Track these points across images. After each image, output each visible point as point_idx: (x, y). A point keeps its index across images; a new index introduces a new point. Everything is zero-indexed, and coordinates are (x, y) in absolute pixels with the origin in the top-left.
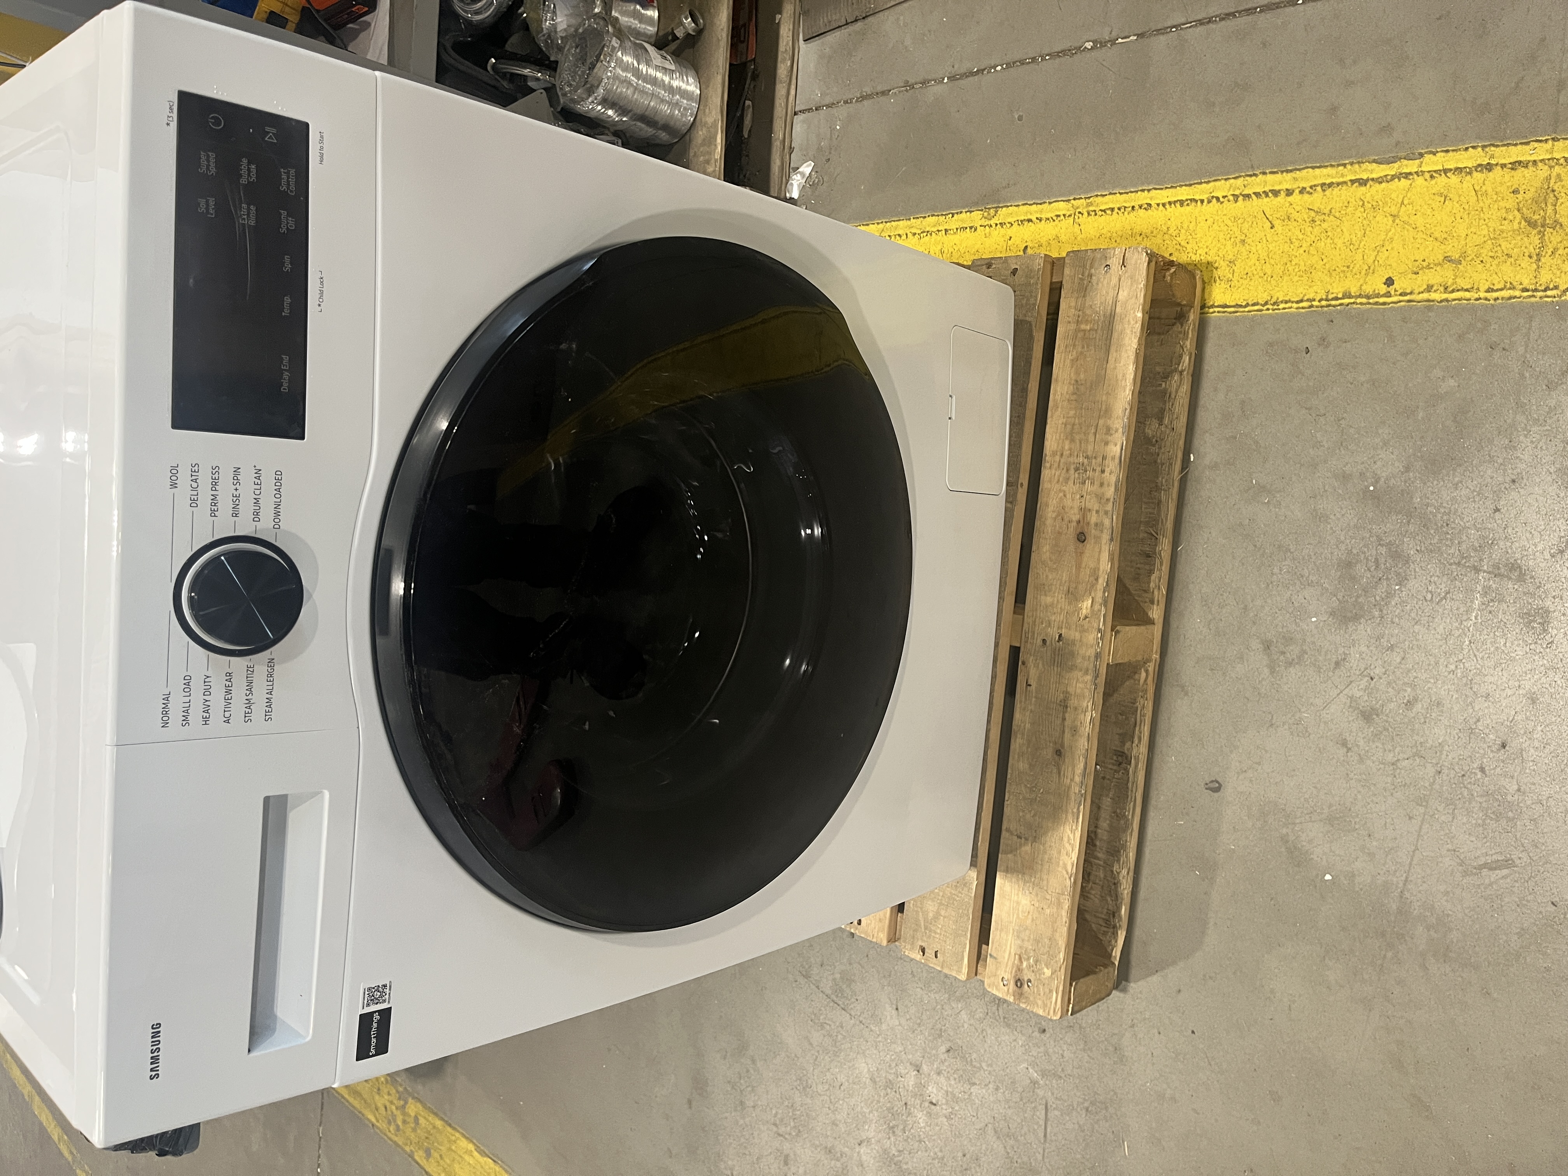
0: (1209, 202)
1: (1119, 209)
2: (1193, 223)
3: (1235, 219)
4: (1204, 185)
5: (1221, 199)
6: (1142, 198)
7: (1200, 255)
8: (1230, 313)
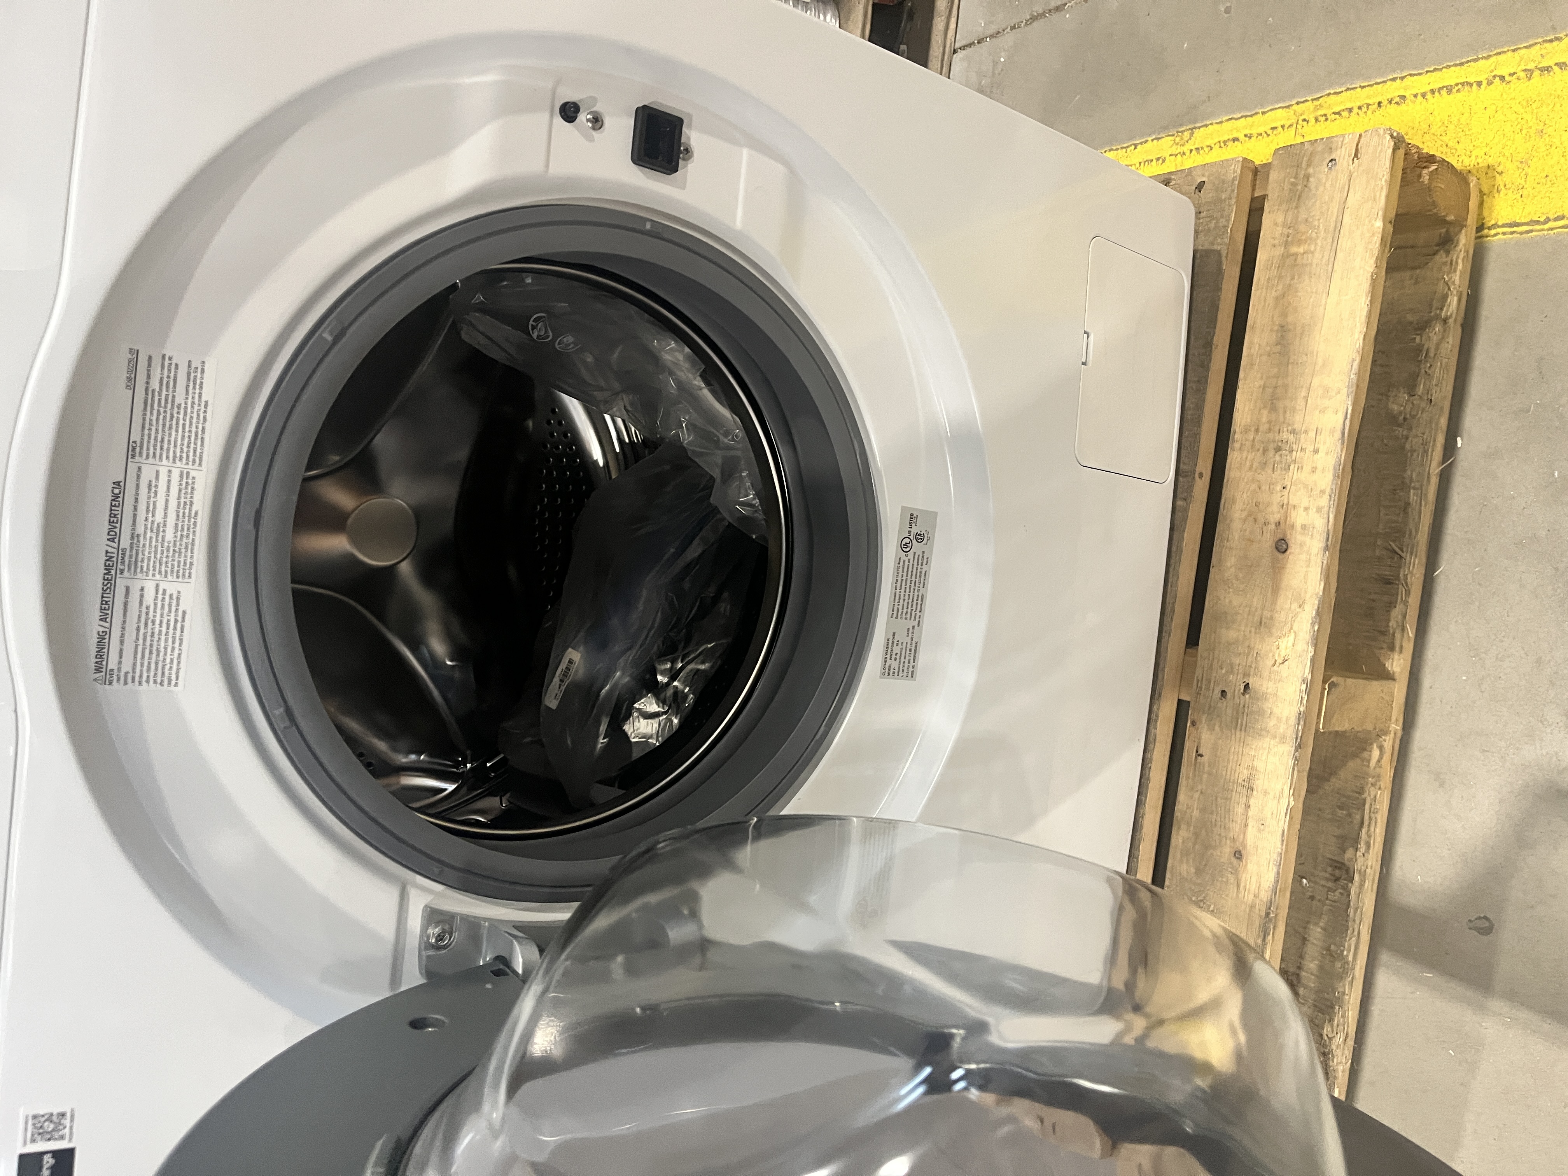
0: (1490, 83)
1: (1360, 108)
2: (1467, 115)
3: (1529, 103)
4: (1482, 63)
5: (1507, 78)
6: (1393, 89)
7: (1477, 157)
8: (1521, 233)
